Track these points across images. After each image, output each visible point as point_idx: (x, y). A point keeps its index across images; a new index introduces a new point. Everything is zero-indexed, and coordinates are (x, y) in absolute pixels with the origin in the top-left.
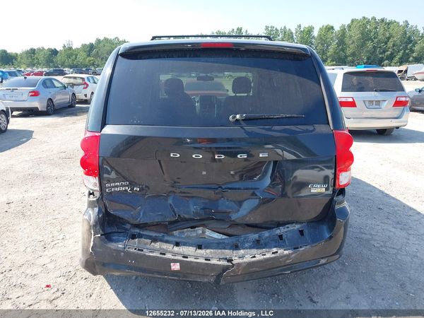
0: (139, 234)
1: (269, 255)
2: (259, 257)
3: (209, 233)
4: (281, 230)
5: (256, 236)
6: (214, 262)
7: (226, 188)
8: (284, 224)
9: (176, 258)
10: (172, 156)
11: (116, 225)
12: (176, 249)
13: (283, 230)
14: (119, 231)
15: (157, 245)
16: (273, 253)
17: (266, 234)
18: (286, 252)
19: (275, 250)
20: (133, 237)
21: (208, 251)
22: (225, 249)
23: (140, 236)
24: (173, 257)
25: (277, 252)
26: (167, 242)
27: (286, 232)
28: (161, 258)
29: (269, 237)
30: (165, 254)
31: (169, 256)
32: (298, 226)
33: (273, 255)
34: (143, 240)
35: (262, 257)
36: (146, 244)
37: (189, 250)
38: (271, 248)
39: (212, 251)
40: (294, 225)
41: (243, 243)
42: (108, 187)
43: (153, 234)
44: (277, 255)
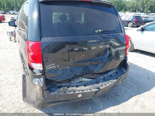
0: (61, 86)
1: (110, 83)
2: (107, 85)
3: (84, 79)
4: (110, 73)
5: (102, 77)
6: (93, 90)
7: (91, 61)
8: (110, 71)
9: (80, 92)
10: (75, 50)
11: (50, 84)
12: (78, 88)
13: (111, 73)
14: (52, 86)
15: (70, 88)
16: (111, 82)
17: (106, 75)
18: (115, 81)
19: (111, 81)
20: (59, 87)
21: (89, 86)
22: (94, 84)
23: (62, 86)
24: (79, 92)
25: (112, 81)
26: (73, 86)
27: (112, 73)
28: (75, 93)
29: (107, 76)
30: (75, 92)
31: (77, 92)
32: (115, 71)
33: (112, 83)
34: (64, 88)
35: (108, 84)
36: (66, 89)
37: (83, 88)
38: (110, 80)
39: (90, 86)
40: (113, 70)
41: (99, 81)
42: (47, 67)
43: (66, 84)
44: (113, 82)
